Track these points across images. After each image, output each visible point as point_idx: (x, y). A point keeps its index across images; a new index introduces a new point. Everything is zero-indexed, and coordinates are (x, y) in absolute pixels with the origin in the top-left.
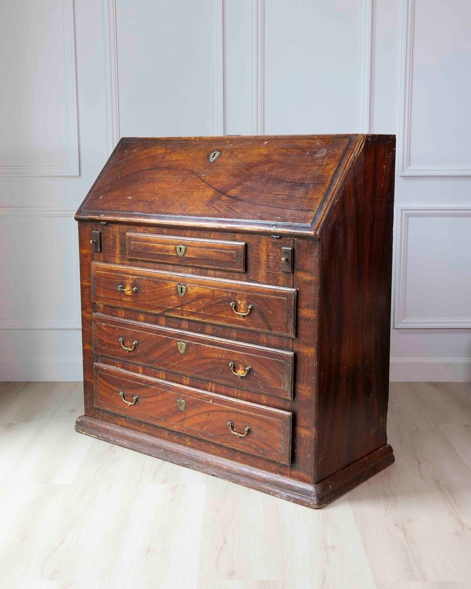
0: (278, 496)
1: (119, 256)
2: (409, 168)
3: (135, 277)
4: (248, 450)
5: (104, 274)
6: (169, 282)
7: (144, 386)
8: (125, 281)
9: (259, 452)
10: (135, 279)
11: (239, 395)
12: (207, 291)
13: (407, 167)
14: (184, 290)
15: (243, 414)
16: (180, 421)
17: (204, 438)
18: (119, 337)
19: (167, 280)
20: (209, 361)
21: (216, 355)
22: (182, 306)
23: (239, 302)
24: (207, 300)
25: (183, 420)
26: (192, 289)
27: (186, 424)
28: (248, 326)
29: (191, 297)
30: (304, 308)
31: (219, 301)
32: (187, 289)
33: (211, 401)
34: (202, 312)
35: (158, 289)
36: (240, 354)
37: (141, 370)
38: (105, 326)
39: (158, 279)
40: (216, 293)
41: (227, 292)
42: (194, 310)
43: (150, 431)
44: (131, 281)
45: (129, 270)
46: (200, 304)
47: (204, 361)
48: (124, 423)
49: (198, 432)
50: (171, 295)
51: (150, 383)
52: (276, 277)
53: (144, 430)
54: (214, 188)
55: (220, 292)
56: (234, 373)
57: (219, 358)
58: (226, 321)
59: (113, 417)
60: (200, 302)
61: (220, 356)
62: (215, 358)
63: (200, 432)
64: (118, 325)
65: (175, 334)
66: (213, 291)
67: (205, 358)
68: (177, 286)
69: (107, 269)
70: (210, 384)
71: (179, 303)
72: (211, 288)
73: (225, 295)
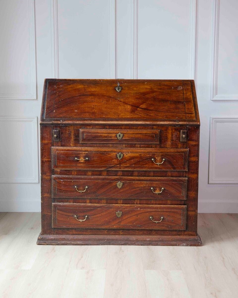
0: (181, 245)
1: (74, 142)
2: (216, 96)
3: (87, 152)
4: (161, 228)
5: (62, 153)
6: (111, 153)
7: (92, 209)
8: (79, 155)
9: (169, 227)
10: (87, 153)
11: (154, 203)
12: (137, 155)
13: (215, 95)
14: (122, 156)
15: (159, 211)
16: (118, 223)
17: (134, 228)
18: (74, 186)
19: (109, 152)
20: (137, 189)
21: (142, 186)
22: (120, 164)
23: (157, 158)
24: (137, 159)
25: (120, 222)
26: (127, 154)
27: (122, 224)
28: (161, 169)
29: (126, 159)
30: (192, 157)
31: (144, 159)
32: (123, 155)
33: (139, 209)
34: (133, 166)
35: (104, 157)
36: (157, 183)
37: (88, 201)
38: (63, 181)
39: (104, 152)
40: (142, 155)
41: (149, 154)
42: (128, 165)
43: (94, 232)
44: (84, 155)
45: (82, 149)
46: (132, 162)
47: (134, 190)
48: (74, 233)
49: (130, 226)
50: (113, 159)
51: (97, 207)
52: (177, 145)
53: (89, 233)
54: (130, 105)
55: (145, 154)
56: (154, 192)
57: (144, 187)
58: (148, 168)
59: (66, 231)
60: (132, 161)
61: (145, 185)
62: (141, 187)
63: (131, 226)
64: (73, 179)
65: (115, 179)
66: (141, 154)
67: (135, 188)
68: (117, 154)
69: (65, 150)
70: (136, 201)
71: (118, 163)
72: (139, 153)
73: (148, 156)
